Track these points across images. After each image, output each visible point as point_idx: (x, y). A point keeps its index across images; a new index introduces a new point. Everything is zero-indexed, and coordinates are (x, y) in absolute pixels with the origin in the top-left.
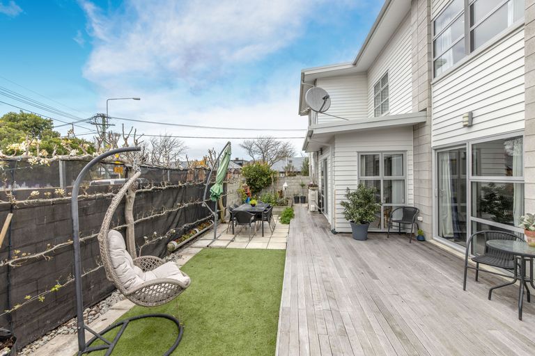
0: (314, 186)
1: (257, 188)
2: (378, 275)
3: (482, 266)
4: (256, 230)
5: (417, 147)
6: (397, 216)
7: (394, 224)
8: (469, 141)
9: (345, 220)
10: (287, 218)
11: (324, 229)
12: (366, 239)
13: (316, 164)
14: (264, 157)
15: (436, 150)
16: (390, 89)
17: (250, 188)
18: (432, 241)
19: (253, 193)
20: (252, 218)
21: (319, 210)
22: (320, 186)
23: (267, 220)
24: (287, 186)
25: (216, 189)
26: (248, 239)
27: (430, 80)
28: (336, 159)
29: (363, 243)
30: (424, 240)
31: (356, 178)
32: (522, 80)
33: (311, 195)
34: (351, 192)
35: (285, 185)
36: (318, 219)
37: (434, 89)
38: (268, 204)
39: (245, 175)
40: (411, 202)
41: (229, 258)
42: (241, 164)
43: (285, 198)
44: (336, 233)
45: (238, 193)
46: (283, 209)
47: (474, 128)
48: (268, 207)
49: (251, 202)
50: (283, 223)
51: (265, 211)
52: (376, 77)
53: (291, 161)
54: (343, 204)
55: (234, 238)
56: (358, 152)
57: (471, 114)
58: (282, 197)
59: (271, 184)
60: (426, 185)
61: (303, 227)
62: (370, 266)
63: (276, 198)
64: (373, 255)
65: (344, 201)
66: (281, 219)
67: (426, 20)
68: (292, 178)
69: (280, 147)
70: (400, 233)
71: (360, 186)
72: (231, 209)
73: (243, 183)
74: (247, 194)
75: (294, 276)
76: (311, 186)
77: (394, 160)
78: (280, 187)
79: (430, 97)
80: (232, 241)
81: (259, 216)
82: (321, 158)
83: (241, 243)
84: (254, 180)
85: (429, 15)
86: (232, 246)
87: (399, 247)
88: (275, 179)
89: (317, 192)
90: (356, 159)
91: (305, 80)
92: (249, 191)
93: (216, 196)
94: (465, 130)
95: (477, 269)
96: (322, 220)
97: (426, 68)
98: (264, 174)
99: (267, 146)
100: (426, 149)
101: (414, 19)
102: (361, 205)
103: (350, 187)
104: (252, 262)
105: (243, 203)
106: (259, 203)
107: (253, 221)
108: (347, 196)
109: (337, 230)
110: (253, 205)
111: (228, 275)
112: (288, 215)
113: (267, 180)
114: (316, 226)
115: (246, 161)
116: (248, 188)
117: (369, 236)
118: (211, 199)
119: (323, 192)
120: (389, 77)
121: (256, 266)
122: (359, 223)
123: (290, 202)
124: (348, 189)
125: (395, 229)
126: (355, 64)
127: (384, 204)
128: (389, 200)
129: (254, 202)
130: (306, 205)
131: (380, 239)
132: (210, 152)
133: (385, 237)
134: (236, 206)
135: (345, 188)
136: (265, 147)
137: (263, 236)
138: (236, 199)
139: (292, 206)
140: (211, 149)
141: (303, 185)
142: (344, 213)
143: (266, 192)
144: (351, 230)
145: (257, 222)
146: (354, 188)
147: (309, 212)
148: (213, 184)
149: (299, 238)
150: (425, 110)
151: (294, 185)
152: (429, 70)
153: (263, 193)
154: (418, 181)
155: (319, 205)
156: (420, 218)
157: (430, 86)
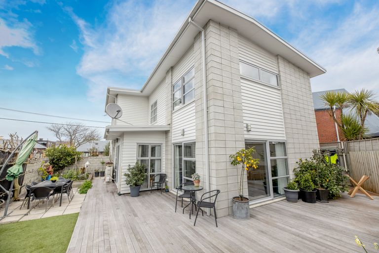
0: (110, 163)
1: (60, 167)
2: (138, 215)
3: (184, 199)
4: (53, 202)
5: (167, 142)
6: (157, 179)
7: (156, 184)
8: (183, 141)
9: (126, 185)
10: (86, 189)
11: (113, 193)
12: (138, 195)
13: (114, 148)
14: (71, 139)
15: (173, 144)
16: (158, 109)
17: (53, 167)
18: (171, 191)
19: (55, 171)
20: (52, 192)
21: (113, 181)
22: (115, 163)
23: (66, 192)
24: (90, 164)
25: (15, 170)
26: (44, 210)
27: (172, 111)
28: (124, 147)
29: (136, 198)
30: (168, 191)
31: (135, 158)
32: (194, 121)
33: (108, 170)
34: (131, 167)
35: (87, 163)
36: (111, 187)
37: (173, 115)
38: (68, 180)
39: (49, 155)
40: (163, 172)
41: (21, 229)
42: (45, 144)
43: (86, 174)
44: (120, 195)
45: (38, 172)
46: (82, 183)
47: (185, 136)
48: (69, 182)
49: (51, 179)
50: (81, 193)
51: (66, 185)
52: (152, 102)
53: (97, 144)
54: (126, 175)
55: (29, 212)
56: (137, 143)
57: (184, 130)
58: (84, 173)
59: (74, 162)
60: (170, 162)
61: (97, 194)
62: (135, 211)
63: (77, 174)
64: (140, 204)
65: (127, 173)
66: (80, 190)
67: (170, 84)
68: (95, 157)
69: (87, 133)
70: (158, 189)
71: (137, 163)
72: (29, 187)
73: (46, 162)
74: (48, 172)
75: (83, 227)
76: (108, 163)
77: (156, 148)
78: (83, 165)
79: (171, 119)
80: (26, 215)
81: (58, 190)
82: (117, 145)
83: (36, 215)
84: (58, 160)
85: (172, 82)
86: (26, 218)
87: (155, 197)
88: (79, 159)
89: (112, 168)
90: (136, 147)
91: (110, 93)
92: (51, 169)
93: (14, 176)
94: (182, 137)
95: (182, 201)
96: (113, 187)
97: (170, 105)
98: (69, 155)
99: (75, 131)
100: (170, 144)
101: (167, 81)
102: (136, 175)
103: (131, 164)
104: (46, 227)
105: (43, 180)
106: (60, 179)
107: (52, 194)
108: (129, 169)
109: (121, 193)
110: (54, 181)
111: (19, 242)
112: (86, 187)
113: (72, 160)
114: (108, 192)
115: (50, 142)
116: (51, 167)
117: (140, 194)
118: (7, 179)
119: (116, 167)
120: (158, 103)
121: (50, 230)
122: (134, 186)
123: (90, 176)
124: (129, 165)
125: (156, 187)
126: (142, 92)
127: (149, 173)
128: (153, 171)
129: (54, 178)
130: (103, 178)
131: (147, 194)
132: (11, 136)
133: (149, 192)
134: (35, 184)
135: (128, 164)
136: (73, 132)
137: (60, 206)
138: (36, 178)
139: (92, 179)
140: (13, 133)
141: (103, 163)
142: (126, 181)
143: (69, 169)
144: (129, 192)
145: (56, 195)
146: (133, 165)
147: (105, 183)
148: (11, 165)
149: (93, 201)
151: (96, 163)
152: (171, 107)
153: (66, 170)
154: (167, 159)
155: (113, 177)
156: (167, 180)
157: (172, 114)
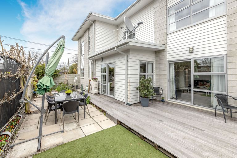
0: (96, 79)
5: (158, 61)
8: (193, 58)
15: (169, 62)
18: (167, 101)
21: (98, 93)
25: (47, 82)
30: (164, 101)
33: (95, 84)
37: (168, 36)
40: (155, 85)
44: (130, 105)
47: (195, 54)
56: (139, 60)
60: (164, 77)
79: (166, 39)
85: (166, 6)
90: (138, 63)
96: (108, 98)
100: (165, 61)
150: (165, 44)
154: (159, 75)
155: (98, 89)
